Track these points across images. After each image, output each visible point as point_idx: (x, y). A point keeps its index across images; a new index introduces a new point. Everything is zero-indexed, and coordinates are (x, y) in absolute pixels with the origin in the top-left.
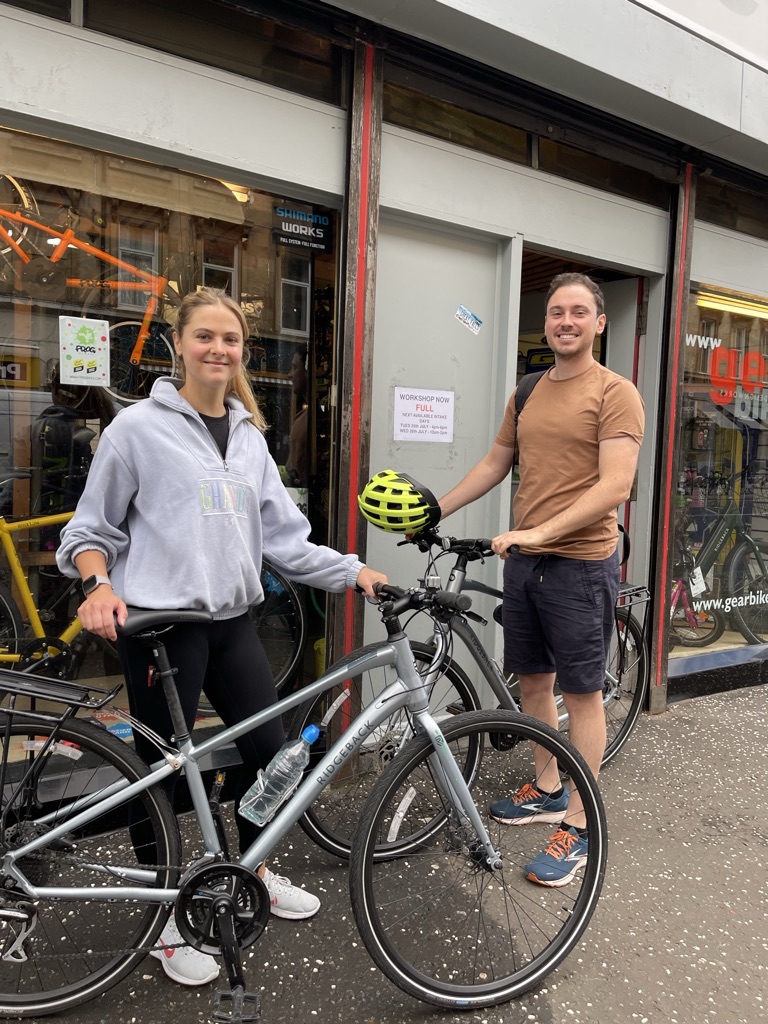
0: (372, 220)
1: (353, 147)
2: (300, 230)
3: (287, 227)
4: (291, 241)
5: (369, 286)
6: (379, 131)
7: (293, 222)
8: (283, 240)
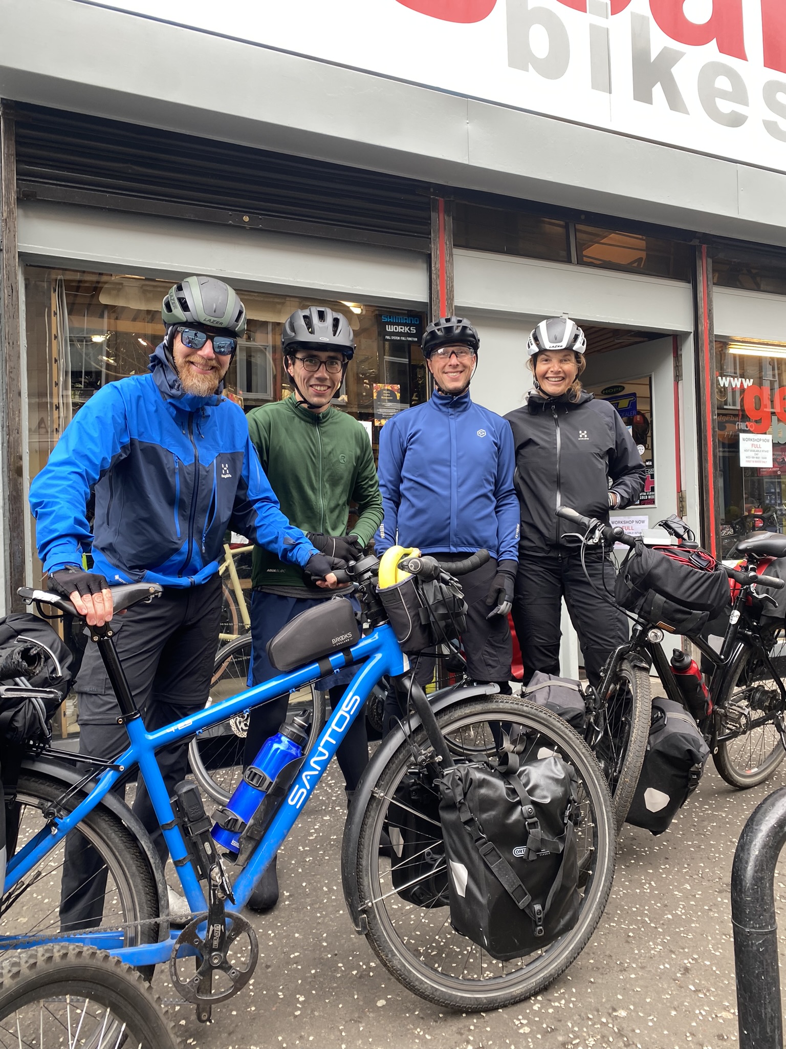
1: (433, 269)
2: (399, 329)
3: (390, 329)
4: (393, 338)
6: (451, 255)
7: (394, 324)
8: (388, 337)
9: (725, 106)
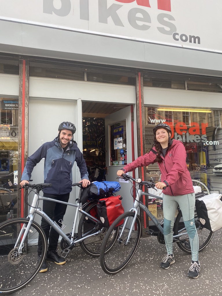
0: (26, 101)
2: (11, 105)
3: (6, 105)
4: (8, 108)
5: (26, 117)
6: (28, 79)
9: (140, 23)
